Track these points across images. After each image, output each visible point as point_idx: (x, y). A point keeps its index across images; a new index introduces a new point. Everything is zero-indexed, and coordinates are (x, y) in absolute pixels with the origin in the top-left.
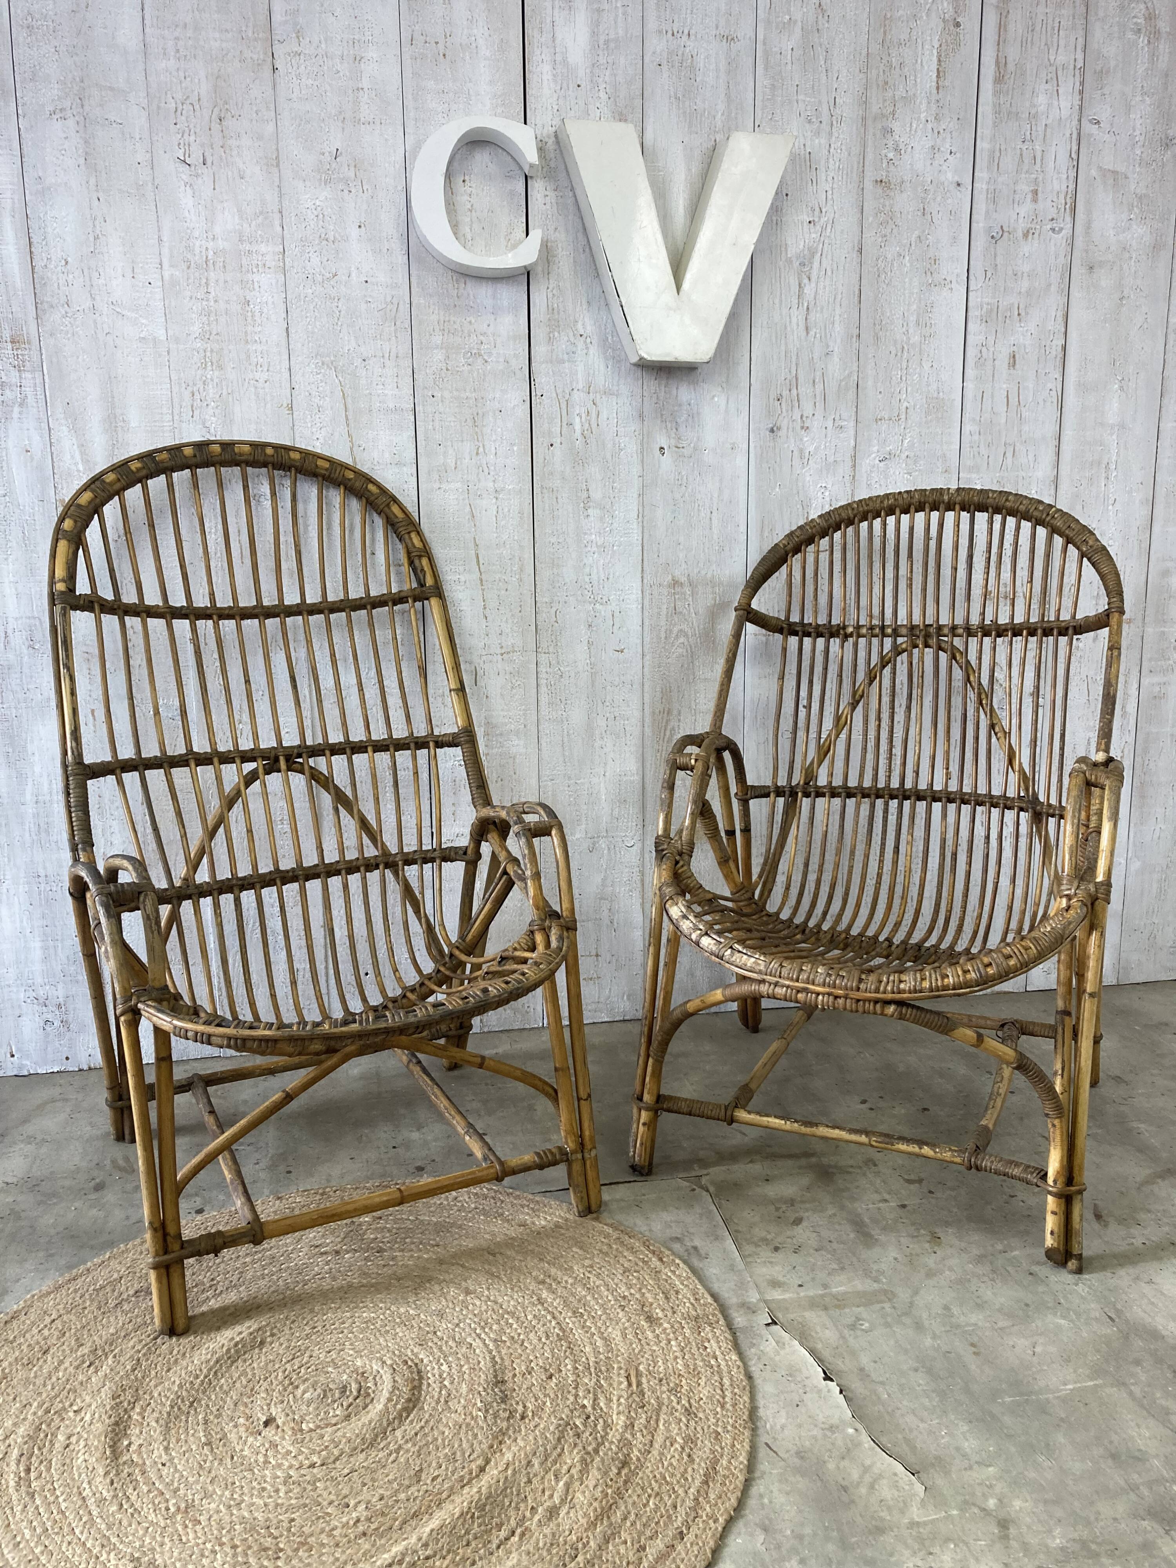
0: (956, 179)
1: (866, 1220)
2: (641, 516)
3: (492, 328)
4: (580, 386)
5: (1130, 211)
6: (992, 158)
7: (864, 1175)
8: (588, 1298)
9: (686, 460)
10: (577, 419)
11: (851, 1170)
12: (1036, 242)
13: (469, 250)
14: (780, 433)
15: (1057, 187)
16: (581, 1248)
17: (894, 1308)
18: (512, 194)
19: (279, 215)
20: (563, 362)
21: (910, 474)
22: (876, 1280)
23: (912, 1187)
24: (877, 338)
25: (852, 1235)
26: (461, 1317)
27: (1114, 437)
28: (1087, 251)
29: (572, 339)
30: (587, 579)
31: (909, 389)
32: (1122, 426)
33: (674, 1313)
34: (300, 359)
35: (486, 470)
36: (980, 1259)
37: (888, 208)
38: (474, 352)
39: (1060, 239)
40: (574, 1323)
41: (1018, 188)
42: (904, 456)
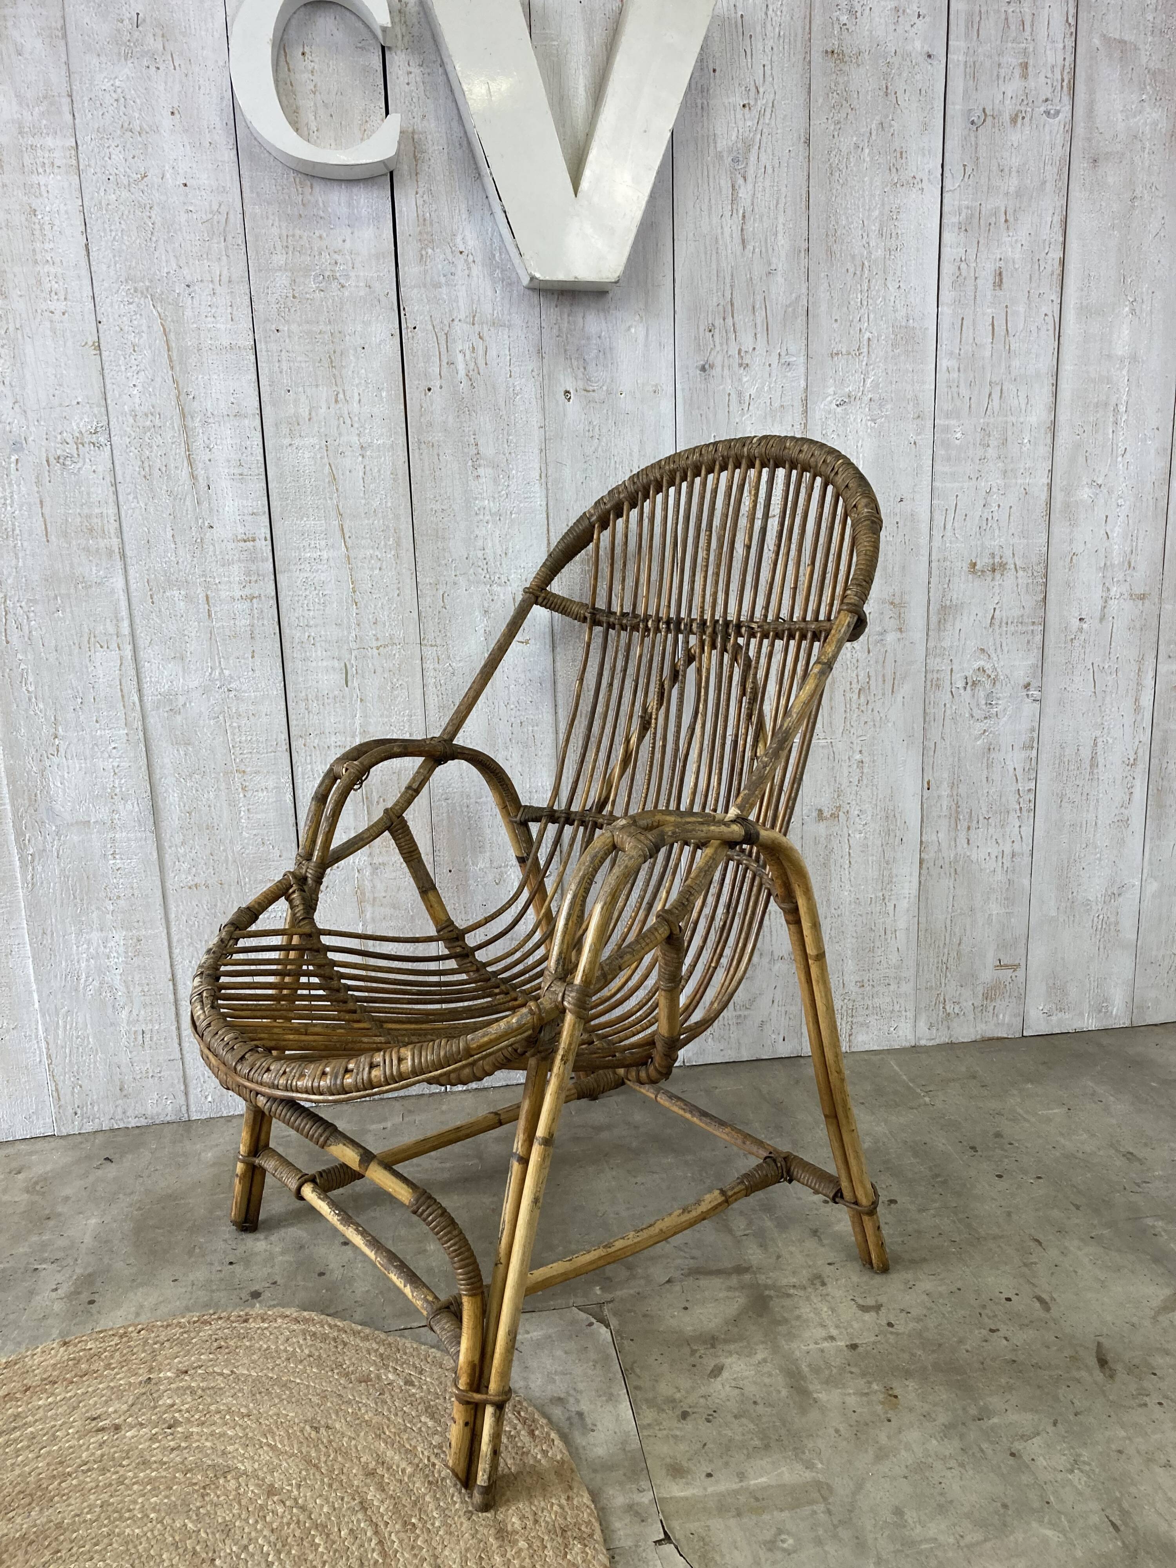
0: (927, 48)
1: (805, 1368)
2: (544, 475)
3: (348, 244)
4: (462, 316)
5: (1143, 89)
6: (970, 23)
7: (808, 1298)
8: (428, 1498)
9: (598, 406)
10: (460, 357)
11: (792, 1291)
12: (1027, 130)
13: (315, 144)
14: (713, 372)
15: (1051, 60)
16: (432, 1417)
17: (829, 1512)
18: (366, 70)
19: (69, 100)
20: (438, 286)
21: (874, 421)
22: (809, 1466)
23: (867, 1317)
24: (830, 252)
25: (784, 1393)
26: (253, 1534)
27: (1125, 372)
28: (1089, 140)
29: (450, 257)
30: (480, 554)
31: (872, 316)
32: (1134, 358)
33: (536, 1521)
34: (106, 285)
35: (348, 421)
36: (948, 1430)
37: (841, 87)
38: (327, 274)
39: (1057, 125)
40: (401, 1541)
41: (1004, 60)
42: (866, 399)
